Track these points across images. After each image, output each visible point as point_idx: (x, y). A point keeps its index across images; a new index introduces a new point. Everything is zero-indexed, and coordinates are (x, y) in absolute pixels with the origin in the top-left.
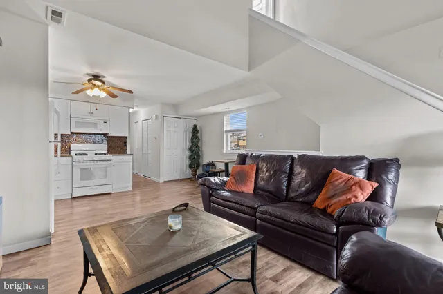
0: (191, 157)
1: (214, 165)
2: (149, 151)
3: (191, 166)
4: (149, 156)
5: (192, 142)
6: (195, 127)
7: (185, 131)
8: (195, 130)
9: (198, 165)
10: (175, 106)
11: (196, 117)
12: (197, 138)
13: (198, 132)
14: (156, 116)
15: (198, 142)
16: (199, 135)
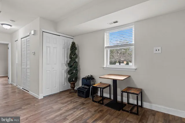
0: (70, 72)
1: (94, 79)
2: (28, 66)
3: (70, 80)
4: (28, 71)
5: (71, 58)
6: (73, 44)
7: (64, 48)
8: (74, 48)
9: (77, 79)
10: (55, 23)
11: (72, 36)
12: (75, 54)
13: (76, 49)
14: (35, 31)
15: (76, 57)
16: (77, 51)
